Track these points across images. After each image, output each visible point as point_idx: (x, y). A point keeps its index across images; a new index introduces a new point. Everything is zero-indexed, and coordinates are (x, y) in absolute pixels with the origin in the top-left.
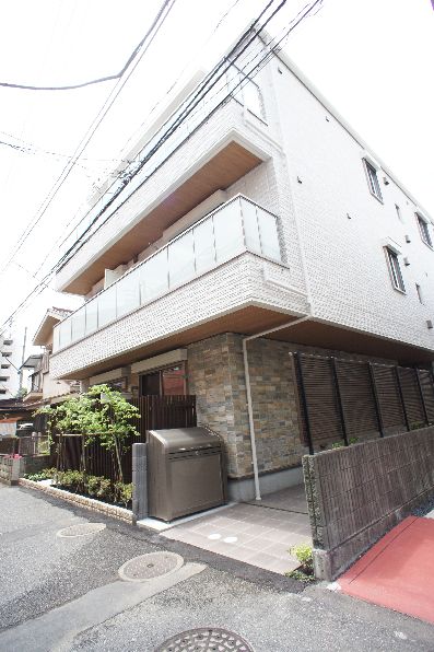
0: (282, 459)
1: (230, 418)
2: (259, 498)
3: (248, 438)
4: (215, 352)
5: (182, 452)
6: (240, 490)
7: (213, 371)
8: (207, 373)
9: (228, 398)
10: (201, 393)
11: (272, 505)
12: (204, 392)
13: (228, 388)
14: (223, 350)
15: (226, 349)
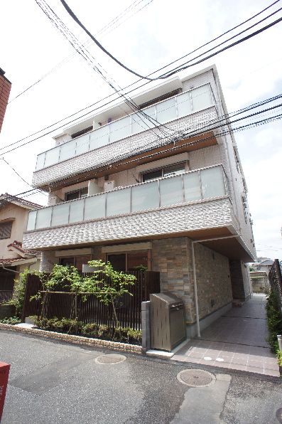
0: (203, 312)
1: (187, 288)
2: (199, 336)
3: (194, 300)
4: (177, 247)
5: (173, 308)
6: (191, 331)
7: (174, 259)
8: (168, 259)
9: (185, 275)
10: (163, 271)
12: (165, 270)
13: (186, 270)
14: (183, 247)
15: (186, 246)
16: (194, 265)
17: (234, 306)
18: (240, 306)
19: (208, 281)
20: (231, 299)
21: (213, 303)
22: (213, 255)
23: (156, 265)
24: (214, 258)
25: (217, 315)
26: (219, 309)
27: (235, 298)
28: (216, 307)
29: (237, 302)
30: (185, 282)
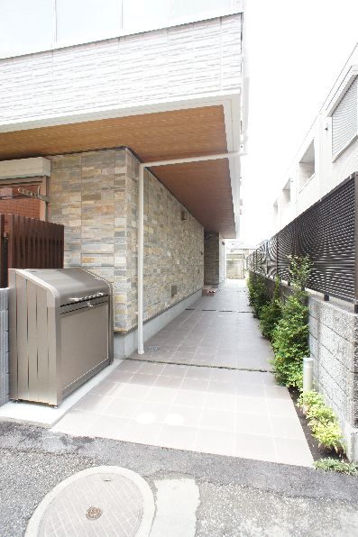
0: (154, 307)
2: (141, 352)
3: (135, 285)
4: (105, 172)
5: (73, 303)
6: (123, 346)
7: (97, 197)
8: (85, 198)
9: (118, 234)
10: (72, 224)
11: (160, 358)
12: (78, 223)
13: (121, 222)
14: (118, 170)
15: (124, 170)
16: (142, 217)
17: (205, 293)
18: (212, 294)
19: (169, 254)
20: (201, 285)
21: (174, 291)
22: (183, 213)
23: (58, 212)
24: (183, 219)
25: (179, 309)
26: (184, 299)
27: (206, 284)
28: (179, 296)
29: (209, 289)
30: (117, 249)
